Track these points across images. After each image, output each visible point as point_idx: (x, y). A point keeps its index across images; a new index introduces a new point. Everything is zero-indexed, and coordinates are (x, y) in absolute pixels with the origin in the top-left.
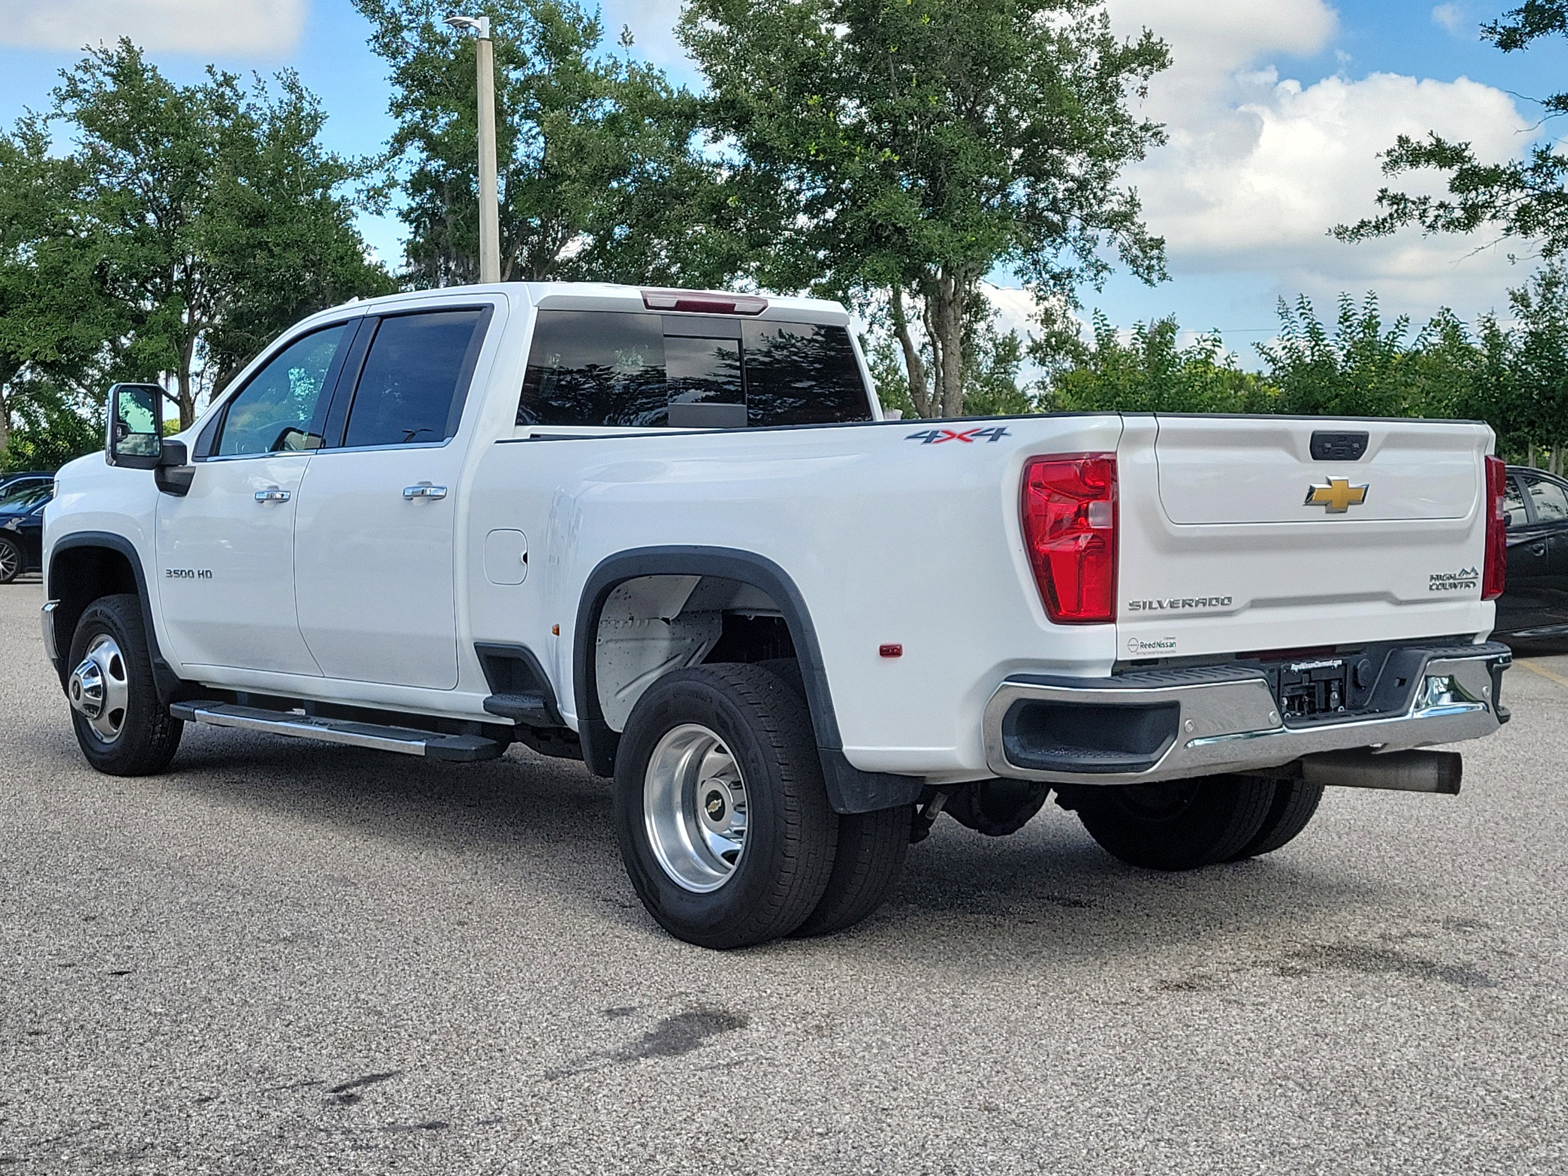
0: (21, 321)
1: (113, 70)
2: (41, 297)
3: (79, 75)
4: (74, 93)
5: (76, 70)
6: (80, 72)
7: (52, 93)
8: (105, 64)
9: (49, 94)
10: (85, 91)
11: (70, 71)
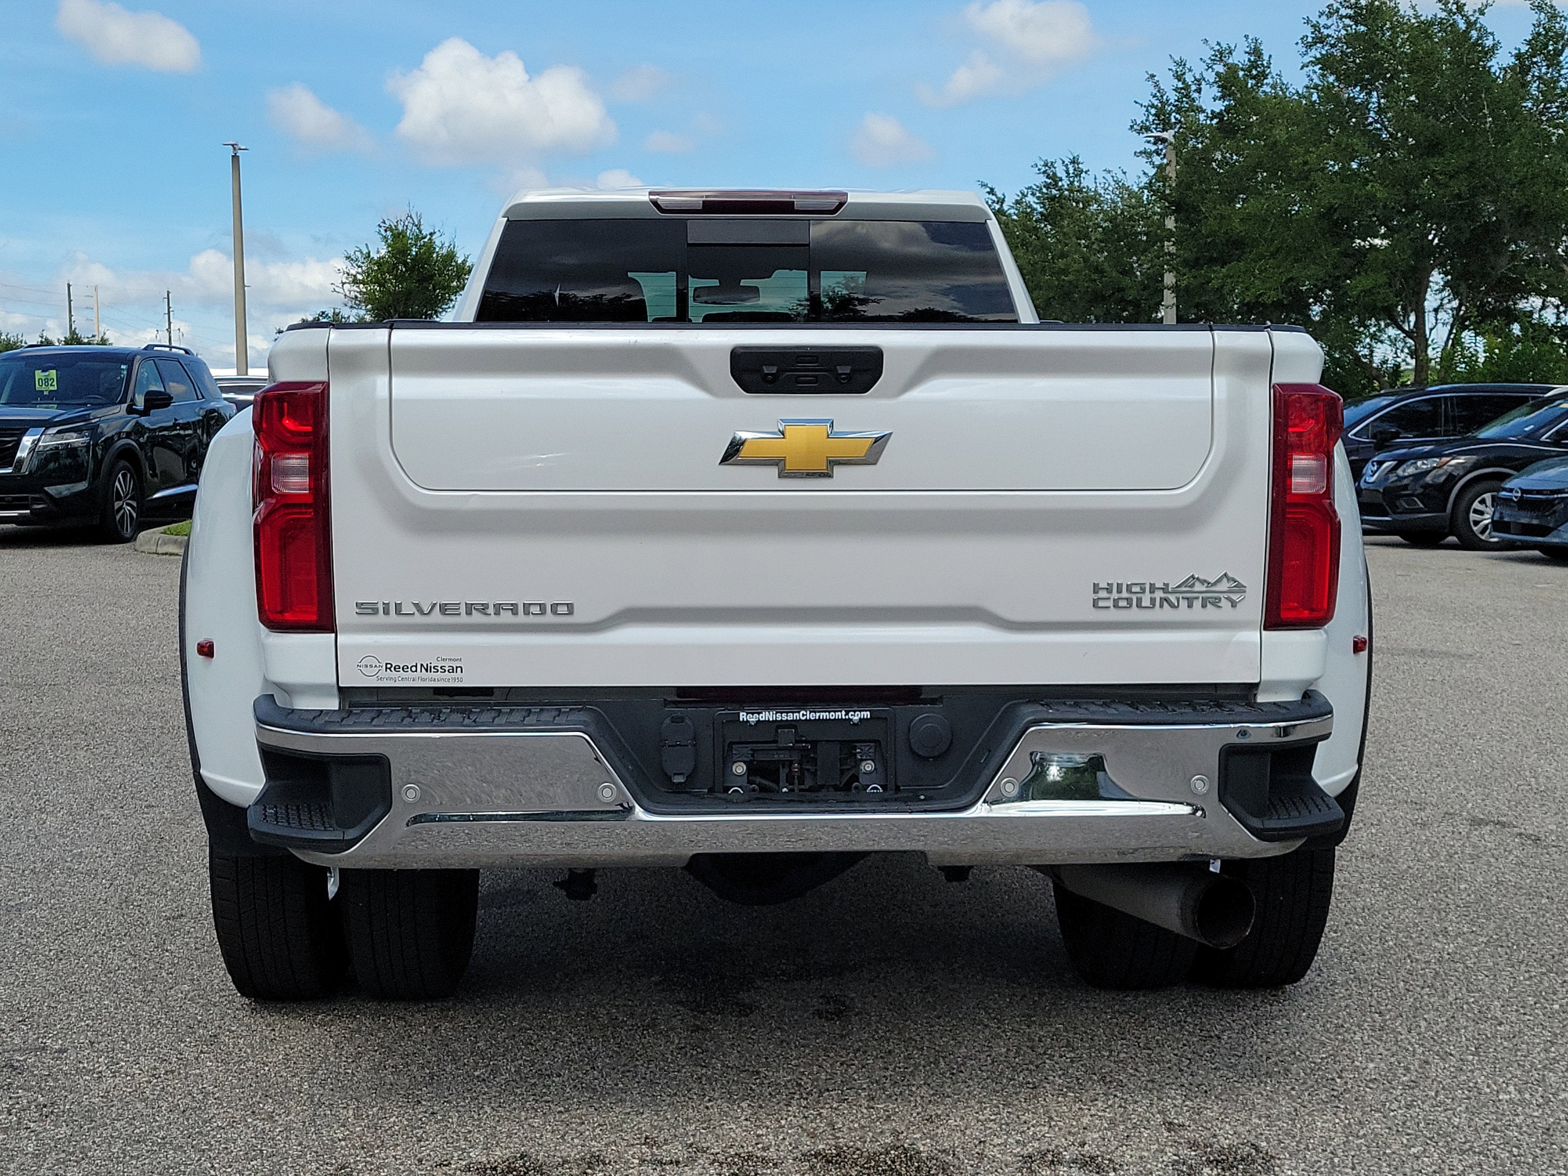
0: (1253, 264)
1: (1350, 12)
2: (1272, 240)
3: (1323, 21)
4: (1320, 39)
5: (1320, 17)
6: (1324, 17)
7: (1300, 42)
8: (1343, 6)
9: (1297, 43)
10: (1328, 36)
11: (1314, 19)
